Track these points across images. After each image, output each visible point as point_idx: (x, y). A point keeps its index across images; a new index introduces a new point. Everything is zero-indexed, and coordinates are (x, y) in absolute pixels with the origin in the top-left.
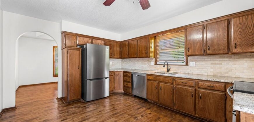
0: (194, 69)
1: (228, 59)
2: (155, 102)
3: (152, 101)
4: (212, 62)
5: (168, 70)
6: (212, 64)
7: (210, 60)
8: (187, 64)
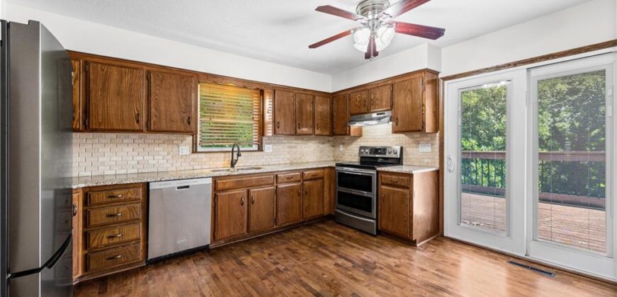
0: (270, 157)
1: (300, 141)
2: (230, 241)
3: (223, 242)
4: (288, 145)
5: (233, 164)
6: (289, 147)
7: (286, 141)
8: (260, 149)
